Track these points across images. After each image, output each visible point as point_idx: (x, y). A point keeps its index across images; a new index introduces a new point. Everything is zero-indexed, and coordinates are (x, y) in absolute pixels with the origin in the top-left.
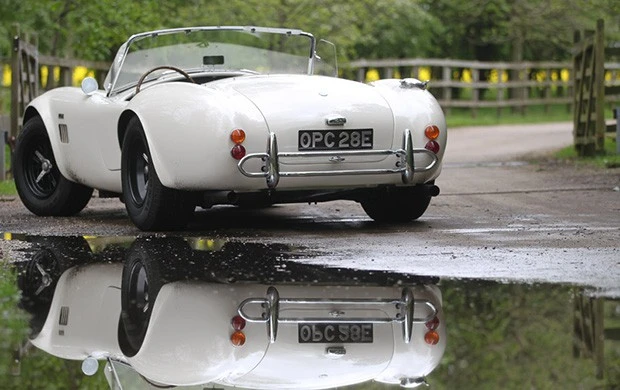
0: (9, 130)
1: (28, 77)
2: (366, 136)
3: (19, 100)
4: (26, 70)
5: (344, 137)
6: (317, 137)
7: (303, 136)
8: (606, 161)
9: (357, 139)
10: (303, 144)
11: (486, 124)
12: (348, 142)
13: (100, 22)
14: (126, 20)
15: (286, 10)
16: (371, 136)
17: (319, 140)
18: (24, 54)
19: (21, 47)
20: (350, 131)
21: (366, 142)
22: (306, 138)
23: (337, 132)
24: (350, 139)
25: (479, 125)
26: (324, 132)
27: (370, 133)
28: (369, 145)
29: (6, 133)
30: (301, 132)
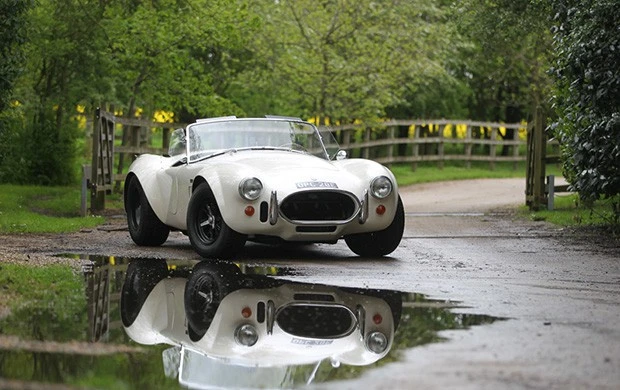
0: (90, 178)
1: (107, 137)
3: (99, 155)
4: (105, 132)
8: (534, 216)
11: (500, 177)
13: (167, 91)
14: (186, 91)
15: (327, 78)
18: (104, 119)
19: (101, 115)
25: (495, 177)
29: (88, 181)
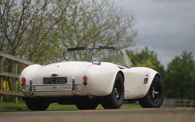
2: (64, 79)
5: (57, 80)
6: (49, 80)
7: (44, 79)
9: (61, 80)
10: (44, 82)
12: (58, 81)
16: (66, 80)
17: (49, 81)
20: (59, 78)
21: (64, 81)
22: (45, 80)
23: (55, 78)
24: (59, 80)
26: (51, 78)
27: (66, 78)
28: (66, 82)
30: (44, 78)
